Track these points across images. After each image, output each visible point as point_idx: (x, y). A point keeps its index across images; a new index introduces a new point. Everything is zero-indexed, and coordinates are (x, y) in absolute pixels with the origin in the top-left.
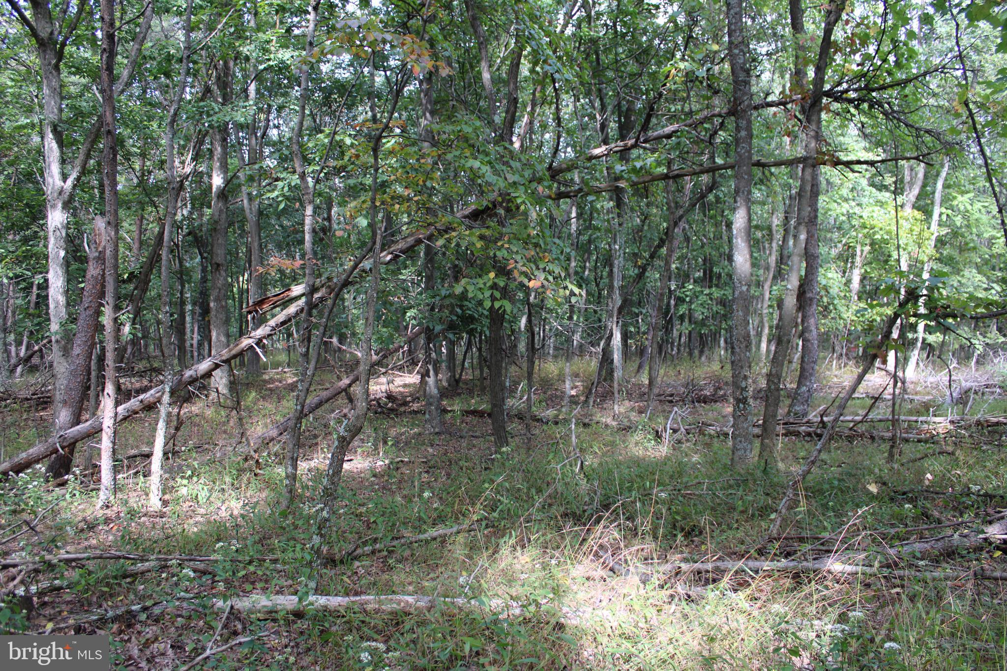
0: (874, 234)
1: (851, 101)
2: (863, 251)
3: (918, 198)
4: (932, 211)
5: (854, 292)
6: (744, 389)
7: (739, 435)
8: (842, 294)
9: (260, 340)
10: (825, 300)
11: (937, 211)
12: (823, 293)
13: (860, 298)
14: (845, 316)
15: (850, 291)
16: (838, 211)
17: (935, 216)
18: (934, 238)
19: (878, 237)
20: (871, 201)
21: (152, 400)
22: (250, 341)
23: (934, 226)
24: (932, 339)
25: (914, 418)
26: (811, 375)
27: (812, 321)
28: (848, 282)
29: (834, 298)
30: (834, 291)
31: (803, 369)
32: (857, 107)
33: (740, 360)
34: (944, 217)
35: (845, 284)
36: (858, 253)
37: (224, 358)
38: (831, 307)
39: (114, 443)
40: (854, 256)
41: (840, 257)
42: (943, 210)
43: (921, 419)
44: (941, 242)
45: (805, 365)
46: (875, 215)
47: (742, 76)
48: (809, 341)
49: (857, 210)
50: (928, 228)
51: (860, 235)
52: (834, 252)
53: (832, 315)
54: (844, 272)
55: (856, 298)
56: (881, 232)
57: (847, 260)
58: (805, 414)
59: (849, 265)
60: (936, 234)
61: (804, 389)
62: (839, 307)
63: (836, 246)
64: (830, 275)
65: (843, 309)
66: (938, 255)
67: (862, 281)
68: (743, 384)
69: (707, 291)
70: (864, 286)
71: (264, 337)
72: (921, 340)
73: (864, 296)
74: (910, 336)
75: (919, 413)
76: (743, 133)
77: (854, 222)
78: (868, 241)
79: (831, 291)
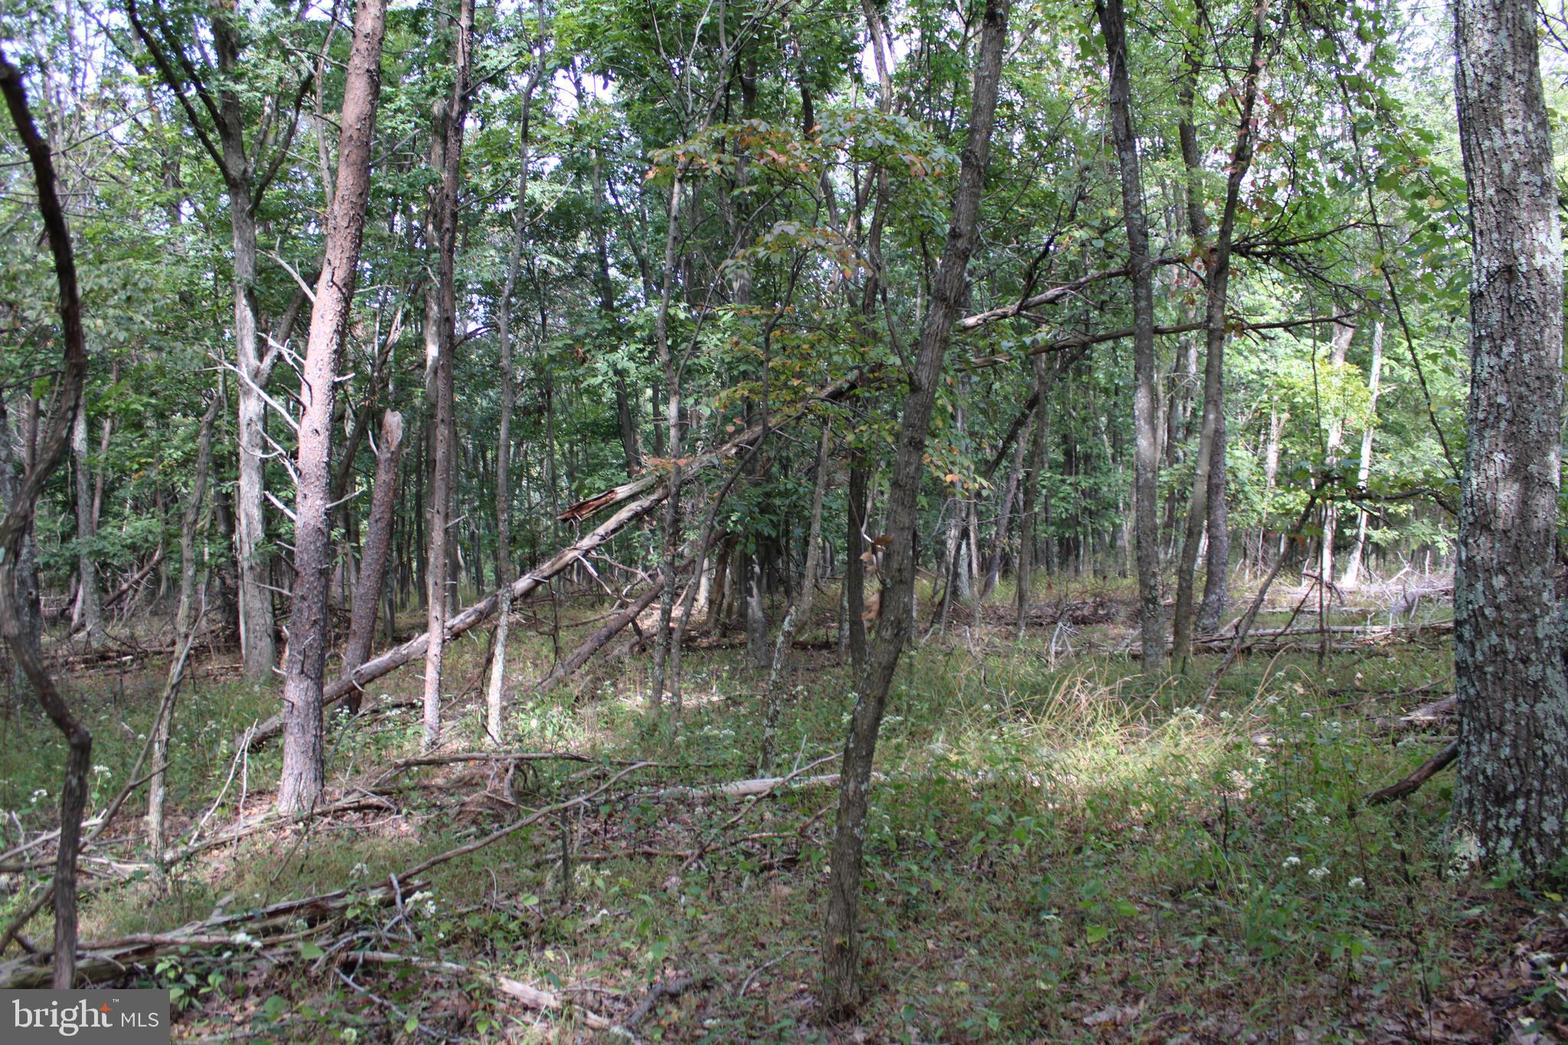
0: (1294, 395)
1: (1258, 255)
2: (1279, 420)
3: (1352, 343)
4: (1371, 362)
5: (1271, 474)
6: (1153, 588)
7: (1150, 640)
8: (1255, 478)
9: (588, 551)
10: (1232, 486)
11: (1378, 361)
12: (1230, 477)
13: (1278, 483)
14: (1259, 508)
15: (1265, 474)
16: (1247, 368)
17: (1375, 369)
18: (1373, 398)
19: (1298, 399)
20: (1288, 351)
21: (461, 626)
22: (576, 553)
23: (1374, 382)
24: (1377, 535)
25: (1349, 628)
26: (1221, 580)
27: (1220, 513)
28: (1261, 462)
29: (1243, 484)
30: (1243, 475)
31: (1210, 574)
32: (1266, 262)
33: (1147, 556)
34: (1387, 370)
35: (1258, 465)
36: (1274, 421)
37: (546, 574)
38: (1241, 496)
39: (440, 674)
40: (1268, 425)
41: (1248, 428)
42: (1386, 361)
43: (1356, 628)
44: (1383, 405)
45: (1213, 568)
46: (1293, 371)
47: (1140, 239)
48: (1216, 537)
49: (1270, 366)
50: (1367, 385)
51: (1276, 398)
52: (1242, 421)
53: (1242, 507)
54: (1256, 448)
55: (1273, 482)
56: (1303, 394)
57: (1259, 431)
58: (1216, 629)
59: (1262, 438)
60: (1377, 393)
61: (1213, 597)
62: (1250, 495)
63: (1243, 413)
64: (1237, 453)
65: (1256, 498)
66: (1380, 421)
67: (1279, 460)
68: (1152, 582)
69: (1071, 479)
70: (1284, 466)
71: (593, 548)
72: (1362, 537)
73: (1285, 480)
74: (1348, 532)
75: (1355, 622)
76: (1143, 304)
77: (1268, 382)
78: (1286, 406)
79: (1240, 474)
